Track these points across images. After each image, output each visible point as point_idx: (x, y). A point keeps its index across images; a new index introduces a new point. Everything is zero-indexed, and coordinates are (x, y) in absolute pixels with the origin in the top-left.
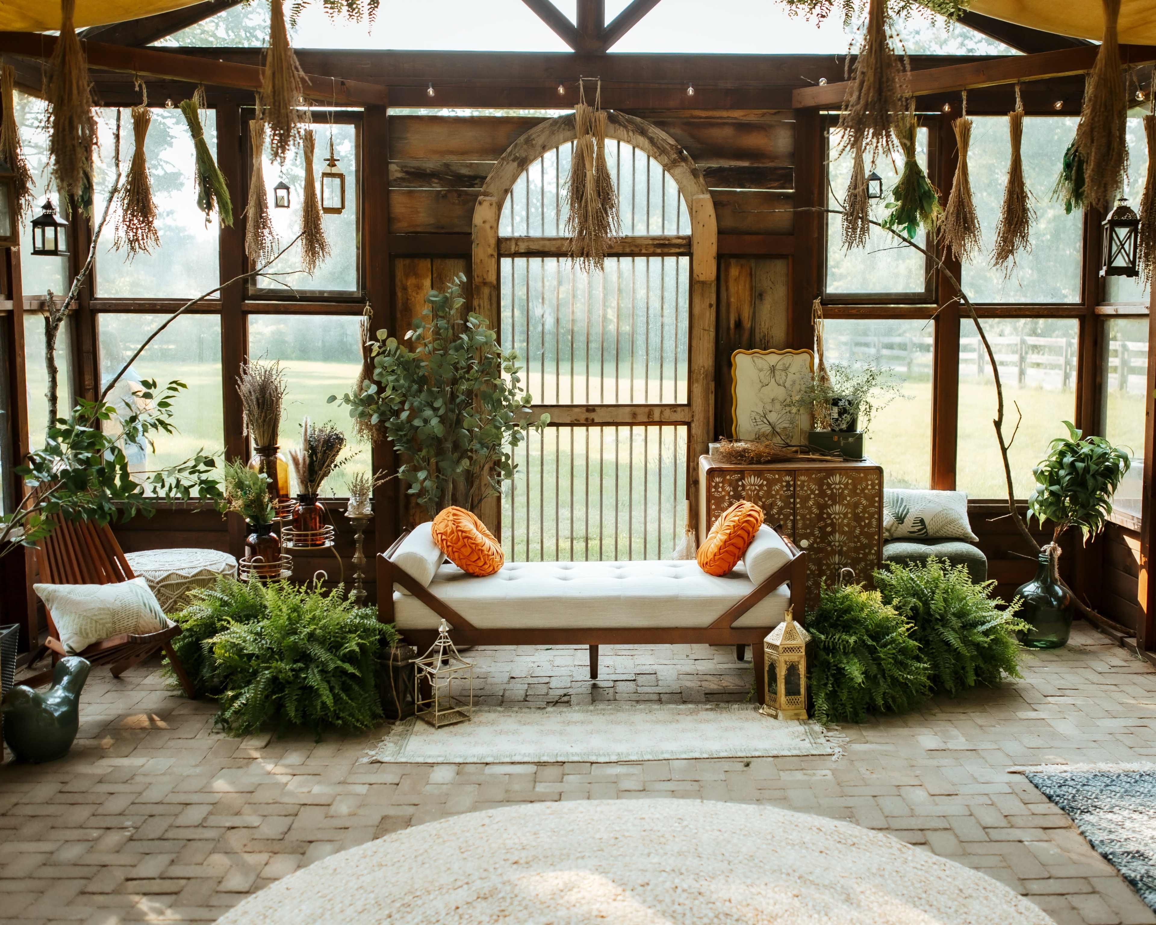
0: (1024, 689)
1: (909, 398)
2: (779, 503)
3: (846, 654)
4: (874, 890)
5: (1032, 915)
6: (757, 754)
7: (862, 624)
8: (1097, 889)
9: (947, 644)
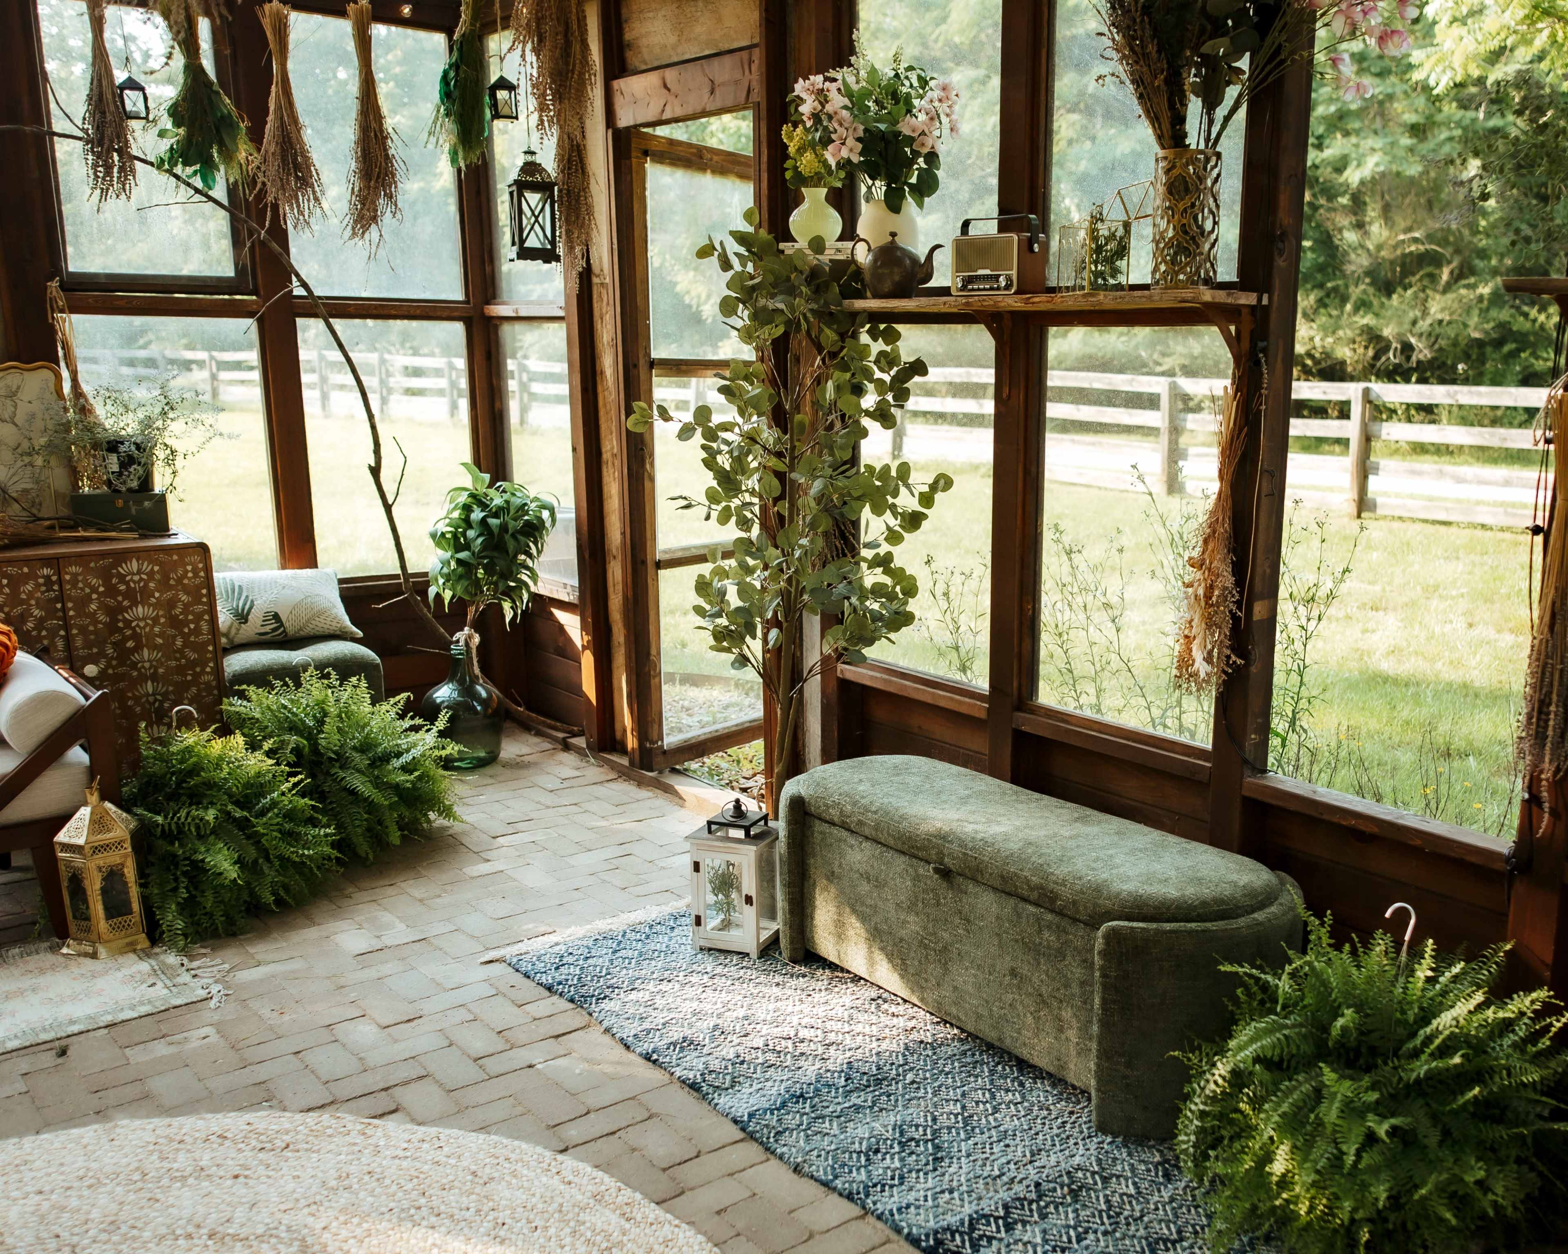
0: (464, 833)
1: (230, 437)
2: (36, 612)
3: (200, 837)
4: (342, 1219)
5: (585, 1181)
6: (75, 1029)
7: (220, 788)
8: (654, 1111)
9: (353, 792)
